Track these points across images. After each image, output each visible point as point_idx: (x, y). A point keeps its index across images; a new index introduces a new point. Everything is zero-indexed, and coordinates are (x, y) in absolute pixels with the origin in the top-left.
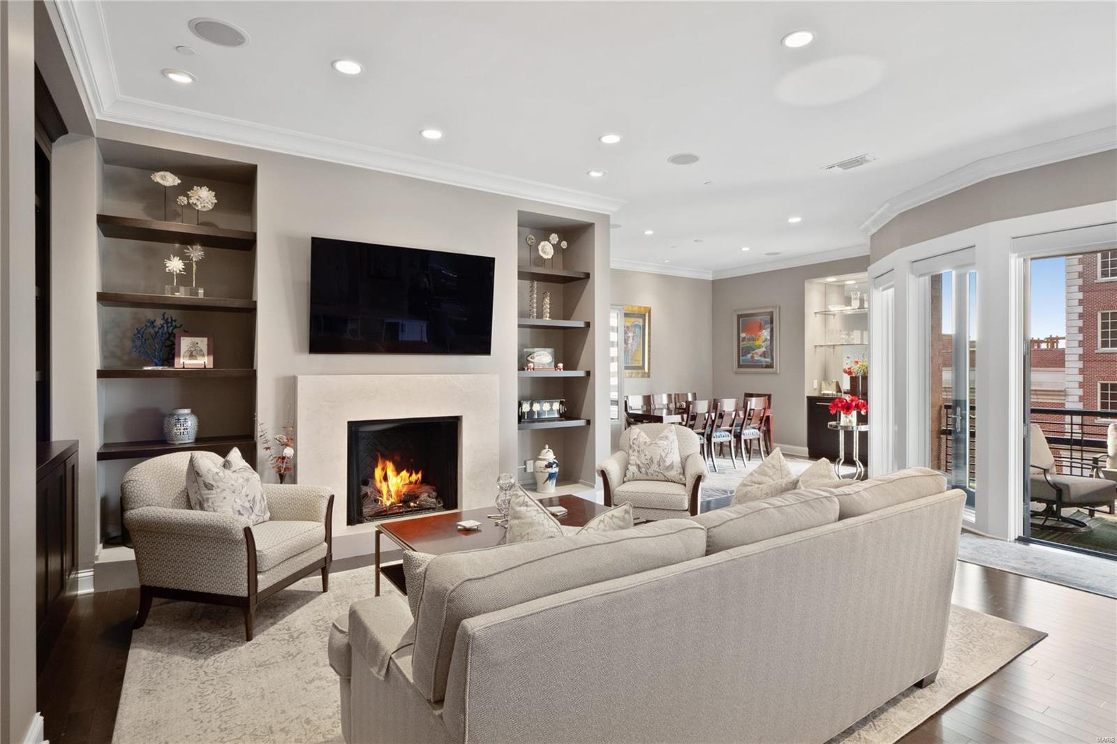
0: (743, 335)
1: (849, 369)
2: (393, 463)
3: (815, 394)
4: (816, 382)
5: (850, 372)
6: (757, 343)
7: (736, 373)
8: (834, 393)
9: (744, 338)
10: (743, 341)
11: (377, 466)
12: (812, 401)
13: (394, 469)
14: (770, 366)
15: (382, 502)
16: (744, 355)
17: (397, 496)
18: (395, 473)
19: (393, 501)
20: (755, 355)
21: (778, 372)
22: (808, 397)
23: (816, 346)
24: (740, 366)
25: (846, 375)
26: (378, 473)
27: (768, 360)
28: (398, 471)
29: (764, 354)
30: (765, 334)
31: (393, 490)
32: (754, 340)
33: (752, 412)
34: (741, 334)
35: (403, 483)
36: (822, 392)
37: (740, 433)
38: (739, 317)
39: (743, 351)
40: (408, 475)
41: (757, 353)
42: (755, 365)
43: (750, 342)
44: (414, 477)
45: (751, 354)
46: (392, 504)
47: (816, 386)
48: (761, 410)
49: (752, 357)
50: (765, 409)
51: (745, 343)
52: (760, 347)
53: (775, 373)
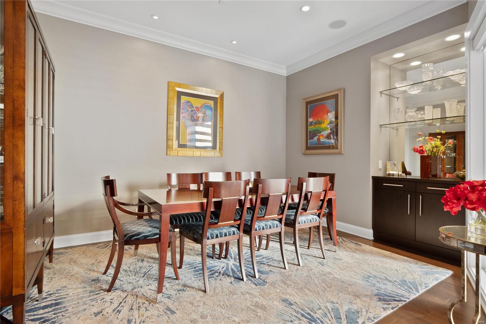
0: (310, 120)
1: (420, 147)
3: (380, 174)
4: (380, 162)
5: (422, 150)
6: (323, 126)
7: (305, 154)
8: (400, 173)
9: (312, 122)
10: (311, 125)
12: (377, 181)
14: (335, 147)
16: (312, 138)
20: (321, 138)
21: (343, 153)
22: (373, 178)
23: (381, 125)
24: (308, 148)
25: (417, 154)
27: (333, 141)
29: (328, 137)
30: (331, 116)
32: (320, 123)
33: (309, 194)
34: (309, 119)
36: (388, 173)
37: (295, 221)
38: (308, 103)
39: (310, 135)
41: (322, 135)
42: (321, 147)
43: (317, 126)
45: (317, 137)
47: (381, 166)
48: (321, 193)
49: (319, 139)
50: (326, 191)
51: (312, 127)
52: (325, 129)
53: (340, 153)
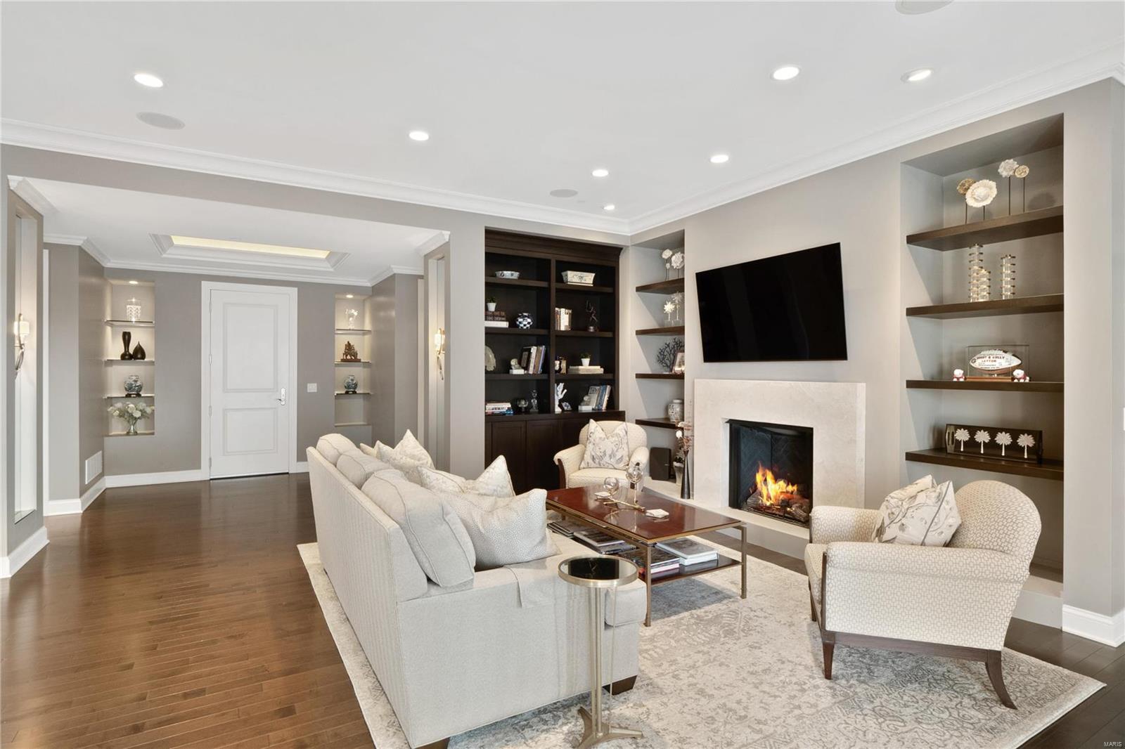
2: (773, 473)
11: (758, 472)
13: (773, 477)
15: (762, 501)
17: (776, 500)
18: (774, 481)
19: (772, 502)
26: (759, 477)
28: (776, 479)
31: (772, 494)
35: (781, 490)
40: (785, 485)
44: (790, 488)
46: (771, 504)
